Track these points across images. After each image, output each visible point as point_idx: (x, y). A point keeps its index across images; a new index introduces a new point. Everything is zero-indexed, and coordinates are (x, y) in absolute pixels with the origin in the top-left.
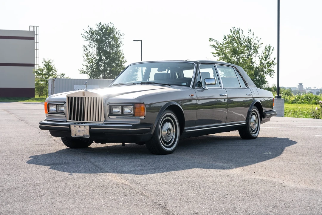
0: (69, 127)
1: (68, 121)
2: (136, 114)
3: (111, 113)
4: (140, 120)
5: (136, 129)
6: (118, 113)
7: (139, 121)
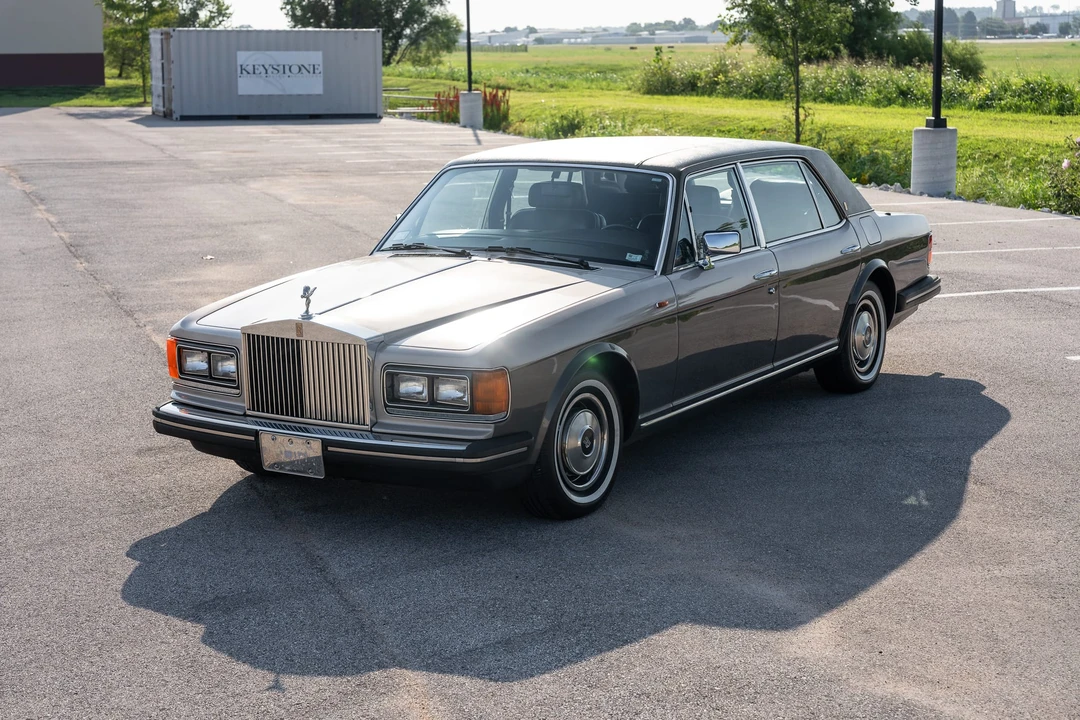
0: (253, 438)
1: (249, 412)
2: (477, 407)
3: (393, 398)
4: (493, 425)
5: (479, 460)
6: (418, 400)
7: (488, 431)
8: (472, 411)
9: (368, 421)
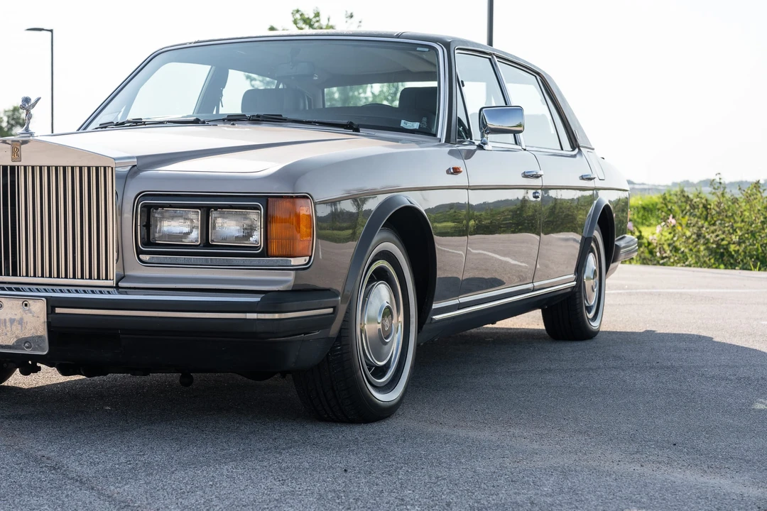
2: (273, 248)
4: (293, 272)
5: (276, 316)
6: (186, 242)
7: (287, 280)
8: (265, 253)
9: (113, 273)
